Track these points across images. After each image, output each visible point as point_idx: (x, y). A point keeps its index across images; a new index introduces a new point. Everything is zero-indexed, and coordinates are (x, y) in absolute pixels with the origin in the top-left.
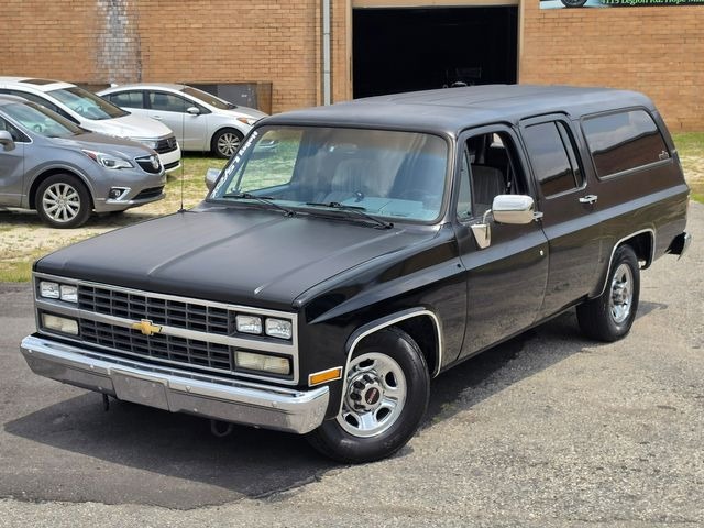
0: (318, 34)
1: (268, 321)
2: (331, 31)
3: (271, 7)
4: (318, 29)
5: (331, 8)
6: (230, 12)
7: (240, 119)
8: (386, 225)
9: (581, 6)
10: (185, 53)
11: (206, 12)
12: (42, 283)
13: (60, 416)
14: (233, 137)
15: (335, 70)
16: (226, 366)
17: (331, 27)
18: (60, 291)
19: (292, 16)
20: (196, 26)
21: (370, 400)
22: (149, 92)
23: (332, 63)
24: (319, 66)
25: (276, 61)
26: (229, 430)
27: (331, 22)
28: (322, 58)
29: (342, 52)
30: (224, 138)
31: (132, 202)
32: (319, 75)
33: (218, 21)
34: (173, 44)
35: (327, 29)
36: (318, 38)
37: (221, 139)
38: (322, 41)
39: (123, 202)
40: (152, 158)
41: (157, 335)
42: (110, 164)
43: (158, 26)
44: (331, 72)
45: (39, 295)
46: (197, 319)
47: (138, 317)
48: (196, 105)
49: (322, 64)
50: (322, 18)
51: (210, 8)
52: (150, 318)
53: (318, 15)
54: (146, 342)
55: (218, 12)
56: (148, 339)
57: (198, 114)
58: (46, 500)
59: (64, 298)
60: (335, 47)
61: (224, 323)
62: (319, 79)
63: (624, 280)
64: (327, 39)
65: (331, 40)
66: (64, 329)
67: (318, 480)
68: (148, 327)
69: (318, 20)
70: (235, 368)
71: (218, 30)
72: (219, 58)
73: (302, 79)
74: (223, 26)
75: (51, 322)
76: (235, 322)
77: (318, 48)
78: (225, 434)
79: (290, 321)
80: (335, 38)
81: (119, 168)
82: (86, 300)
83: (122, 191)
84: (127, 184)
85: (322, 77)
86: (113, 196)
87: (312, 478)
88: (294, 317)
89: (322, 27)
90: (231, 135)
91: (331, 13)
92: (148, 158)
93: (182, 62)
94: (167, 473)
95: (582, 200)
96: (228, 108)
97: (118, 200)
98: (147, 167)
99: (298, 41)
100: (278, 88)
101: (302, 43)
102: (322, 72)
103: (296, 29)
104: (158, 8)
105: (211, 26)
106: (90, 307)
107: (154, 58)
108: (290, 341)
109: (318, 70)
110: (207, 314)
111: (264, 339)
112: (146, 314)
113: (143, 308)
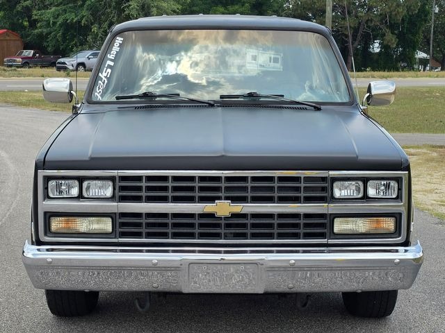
8: (317, 108)
41: (235, 215)
47: (210, 200)
54: (218, 226)
56: (223, 222)
68: (224, 208)
70: (332, 235)
76: (331, 189)
79: (397, 180)
108: (397, 199)
110: (302, 185)
111: (367, 202)
112: (222, 194)
113: (218, 189)
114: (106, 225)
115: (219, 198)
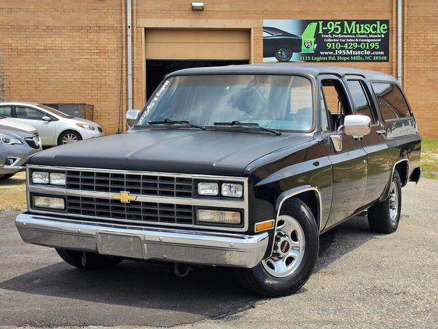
0: (124, 75)
1: (223, 185)
2: (133, 73)
3: (93, 57)
4: (124, 72)
5: (133, 59)
6: (66, 60)
7: (78, 125)
8: (277, 133)
9: (288, 61)
10: (35, 86)
11: (49, 60)
12: (34, 173)
13: (37, 278)
14: (73, 137)
15: (135, 97)
16: (189, 222)
17: (133, 70)
18: (49, 178)
19: (107, 63)
20: (43, 68)
21: (284, 250)
22: (15, 106)
23: (133, 93)
24: (124, 95)
25: (96, 92)
26: (188, 272)
27: (133, 68)
28: (127, 90)
29: (139, 86)
30: (67, 137)
31: (21, 168)
32: (124, 101)
33: (57, 65)
34: (26, 80)
35: (130, 72)
36: (124, 77)
37: (65, 138)
38: (127, 79)
39: (16, 167)
40: (34, 139)
41: (133, 203)
42: (7, 141)
43: (16, 68)
44: (133, 99)
45: (32, 183)
46: (167, 188)
47: (118, 190)
48: (48, 115)
49: (127, 94)
50: (127, 65)
51: (52, 56)
52: (127, 190)
53: (124, 63)
54: (123, 209)
55: (58, 60)
56: (125, 207)
57: (49, 121)
58: (57, 326)
59: (53, 182)
60: (135, 83)
61: (188, 189)
62: (124, 103)
63: (393, 192)
64: (130, 78)
65: (133, 79)
66: (52, 206)
67: (253, 307)
68: (125, 197)
69: (124, 66)
70: (197, 222)
71: (58, 71)
72: (58, 89)
73: (113, 103)
74: (61, 68)
75: (40, 202)
76: (197, 188)
77: (124, 83)
78: (184, 275)
79: (242, 183)
80: (135, 77)
81: (13, 144)
82: (73, 182)
83: (14, 160)
84: (18, 155)
85: (127, 102)
86: (8, 163)
87: (248, 306)
88: (245, 180)
89: (127, 70)
90: (72, 135)
91: (133, 62)
92: (31, 138)
93: (32, 92)
94: (142, 306)
95: (378, 132)
96: (69, 118)
97: (12, 166)
98: (32, 144)
99: (111, 78)
100: (98, 109)
101: (114, 80)
102: (127, 99)
103: (109, 72)
104: (17, 56)
105: (53, 68)
106: (76, 187)
107: (13, 89)
108: (242, 198)
109: (124, 98)
110: (175, 183)
111: (221, 199)
112: (125, 187)
113: (122, 183)
114: (58, 204)
115: (123, 190)
